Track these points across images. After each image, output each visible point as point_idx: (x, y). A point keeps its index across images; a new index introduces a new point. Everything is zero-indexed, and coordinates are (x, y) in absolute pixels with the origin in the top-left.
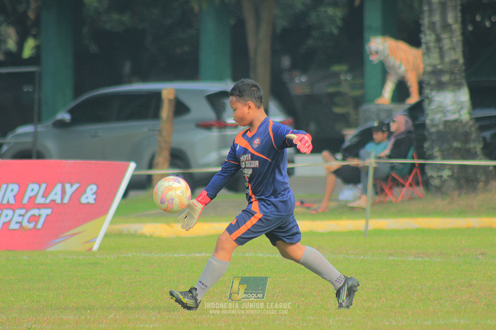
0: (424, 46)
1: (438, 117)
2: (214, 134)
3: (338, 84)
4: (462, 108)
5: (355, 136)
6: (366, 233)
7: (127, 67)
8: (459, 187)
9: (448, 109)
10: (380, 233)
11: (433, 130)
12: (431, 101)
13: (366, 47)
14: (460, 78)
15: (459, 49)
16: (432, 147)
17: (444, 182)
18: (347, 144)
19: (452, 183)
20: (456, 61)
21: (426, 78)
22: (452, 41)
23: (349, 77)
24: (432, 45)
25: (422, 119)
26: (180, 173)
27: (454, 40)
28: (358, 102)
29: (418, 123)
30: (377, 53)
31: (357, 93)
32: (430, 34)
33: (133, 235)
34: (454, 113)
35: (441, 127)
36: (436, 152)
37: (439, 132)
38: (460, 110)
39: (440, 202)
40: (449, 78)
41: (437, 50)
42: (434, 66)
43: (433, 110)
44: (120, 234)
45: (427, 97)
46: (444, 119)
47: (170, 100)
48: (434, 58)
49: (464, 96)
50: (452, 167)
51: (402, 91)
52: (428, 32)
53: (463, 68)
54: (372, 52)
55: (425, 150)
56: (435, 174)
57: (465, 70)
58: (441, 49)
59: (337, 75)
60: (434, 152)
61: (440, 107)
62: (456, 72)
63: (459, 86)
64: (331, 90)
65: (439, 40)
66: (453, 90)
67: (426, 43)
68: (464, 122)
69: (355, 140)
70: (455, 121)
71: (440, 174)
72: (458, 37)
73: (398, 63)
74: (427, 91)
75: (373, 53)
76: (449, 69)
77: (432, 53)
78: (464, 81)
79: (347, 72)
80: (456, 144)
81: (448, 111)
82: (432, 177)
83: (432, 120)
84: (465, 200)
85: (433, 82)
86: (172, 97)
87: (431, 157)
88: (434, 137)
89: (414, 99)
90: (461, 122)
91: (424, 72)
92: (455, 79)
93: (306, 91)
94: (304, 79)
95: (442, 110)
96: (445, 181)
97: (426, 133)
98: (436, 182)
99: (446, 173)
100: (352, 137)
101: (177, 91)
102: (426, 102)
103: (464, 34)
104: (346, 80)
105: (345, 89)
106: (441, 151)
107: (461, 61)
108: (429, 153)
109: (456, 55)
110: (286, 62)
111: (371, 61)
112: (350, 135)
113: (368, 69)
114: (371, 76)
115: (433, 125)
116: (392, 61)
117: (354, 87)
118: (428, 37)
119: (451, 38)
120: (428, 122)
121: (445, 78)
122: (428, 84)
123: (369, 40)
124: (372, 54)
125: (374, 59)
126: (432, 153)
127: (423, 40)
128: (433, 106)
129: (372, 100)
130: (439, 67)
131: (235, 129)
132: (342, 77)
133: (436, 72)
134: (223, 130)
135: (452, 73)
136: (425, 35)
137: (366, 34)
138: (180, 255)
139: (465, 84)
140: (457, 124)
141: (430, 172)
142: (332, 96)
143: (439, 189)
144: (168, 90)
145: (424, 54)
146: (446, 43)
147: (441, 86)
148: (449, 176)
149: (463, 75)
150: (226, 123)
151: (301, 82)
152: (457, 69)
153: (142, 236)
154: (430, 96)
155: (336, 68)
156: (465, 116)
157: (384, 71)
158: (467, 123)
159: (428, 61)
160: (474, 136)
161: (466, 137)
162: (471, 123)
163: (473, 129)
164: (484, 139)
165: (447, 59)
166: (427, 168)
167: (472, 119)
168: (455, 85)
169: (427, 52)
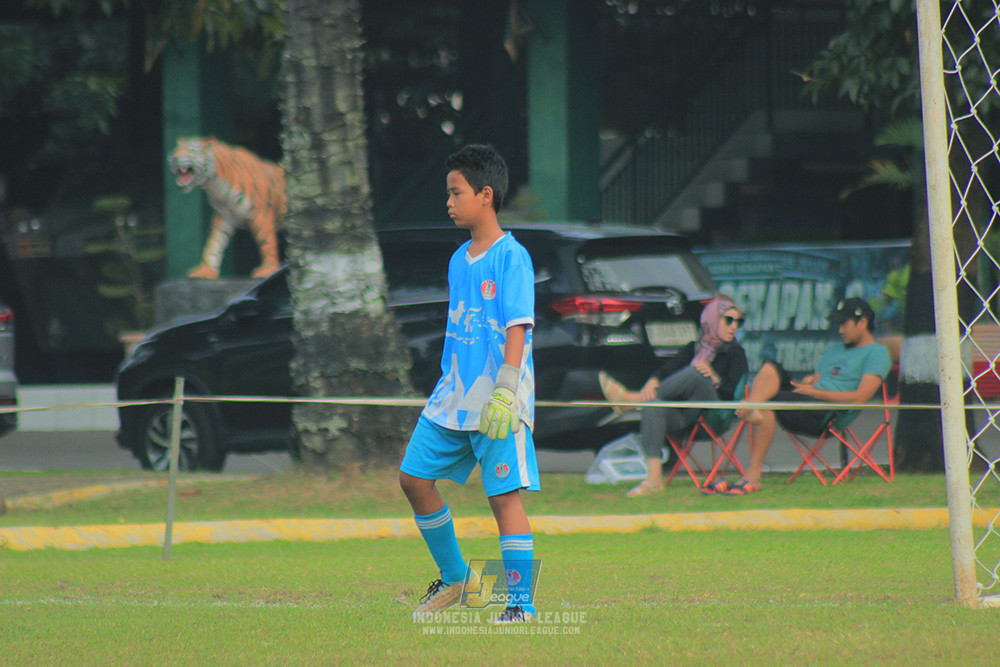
0: (287, 158)
1: (318, 306)
3: (110, 236)
4: (367, 288)
5: (145, 347)
6: (167, 551)
8: (364, 453)
9: (340, 290)
10: (196, 549)
11: (309, 333)
12: (303, 273)
13: (169, 159)
14: (363, 224)
15: (361, 165)
16: (307, 371)
17: (331, 442)
18: (128, 362)
19: (348, 445)
20: (355, 190)
21: (292, 225)
22: (345, 149)
23: (132, 222)
24: (304, 154)
25: (287, 309)
27: (350, 144)
28: (153, 275)
29: (277, 318)
30: (190, 170)
31: (149, 255)
32: (301, 134)
34: (352, 298)
35: (325, 327)
36: (315, 378)
37: (319, 337)
38: (364, 290)
39: (322, 485)
40: (339, 224)
41: (315, 166)
42: (309, 199)
43: (308, 290)
45: (297, 266)
46: (332, 310)
49: (372, 262)
50: (346, 413)
51: (243, 251)
52: (295, 128)
53: (370, 204)
54: (181, 169)
55: (292, 375)
56: (312, 427)
57: (373, 210)
58: (323, 165)
59: (107, 216)
60: (311, 380)
61: (322, 284)
62: (355, 211)
63: (358, 241)
64: (93, 248)
65: (318, 145)
66: (349, 252)
67: (292, 152)
68: (372, 315)
69: (145, 354)
70: (354, 314)
71: (323, 425)
72: (357, 139)
73: (235, 192)
74: (295, 253)
75: (183, 171)
76: (340, 205)
77: (305, 173)
78: (370, 231)
79: (127, 212)
80: (356, 364)
81: (339, 292)
82: (307, 431)
83: (306, 313)
85: (307, 232)
87: (305, 391)
88: (311, 349)
89: (268, 269)
90: (366, 316)
91: (290, 211)
92: (353, 227)
93: (43, 250)
94: (36, 225)
95: (327, 292)
96: (334, 440)
97: (294, 339)
98: (316, 442)
99: (335, 425)
100: (137, 347)
102: (294, 274)
103: (369, 133)
104: (126, 227)
105: (123, 246)
106: (325, 376)
107: (365, 189)
108: (301, 381)
109: (356, 177)
111: (180, 188)
112: (135, 342)
113: (172, 204)
114: (180, 218)
115: (309, 324)
116: (225, 189)
117: (143, 243)
118: (295, 140)
119: (343, 140)
120: (297, 316)
121: (332, 225)
122: (298, 237)
123: (174, 145)
124: (180, 172)
125: (185, 184)
126: (308, 381)
127: (286, 146)
128: (308, 284)
129: (181, 271)
130: (320, 201)
132: (119, 222)
133: (313, 213)
135: (346, 214)
136: (291, 134)
137: (168, 132)
139: (373, 237)
140: (359, 321)
141: (301, 423)
142: (97, 260)
143: (320, 457)
145: (287, 175)
146: (334, 152)
147: (323, 243)
148: (342, 430)
149: (370, 218)
151: (31, 231)
152: (356, 205)
154: (301, 263)
155: (105, 203)
156: (374, 305)
157: (207, 210)
158: (379, 318)
159: (296, 190)
160: (392, 347)
161: (376, 349)
162: (387, 319)
163: (391, 331)
164: (414, 352)
165: (336, 186)
166: (296, 411)
167: (387, 310)
168: (354, 241)
169: (293, 170)
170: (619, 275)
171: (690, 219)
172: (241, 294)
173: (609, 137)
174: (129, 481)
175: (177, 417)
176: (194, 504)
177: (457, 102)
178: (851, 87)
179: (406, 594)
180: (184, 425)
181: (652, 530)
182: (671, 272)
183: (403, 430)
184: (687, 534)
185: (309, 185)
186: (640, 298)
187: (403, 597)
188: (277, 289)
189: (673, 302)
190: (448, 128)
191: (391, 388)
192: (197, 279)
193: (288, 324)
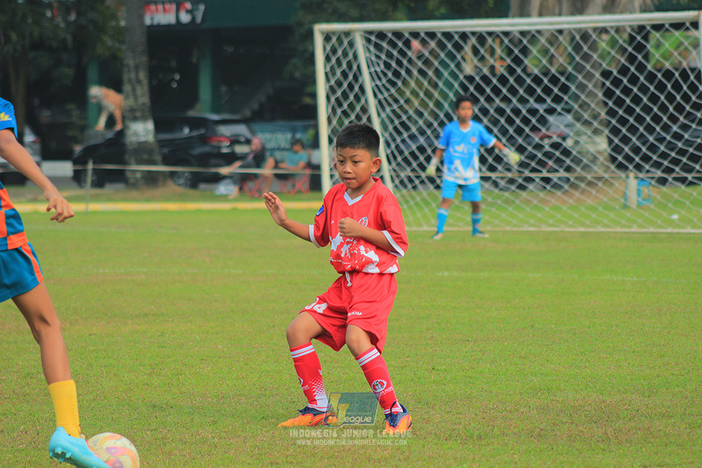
1: (134, 139)
3: (71, 117)
4: (150, 134)
5: (81, 150)
6: (86, 213)
8: (147, 184)
9: (141, 134)
10: (95, 213)
11: (131, 148)
12: (129, 129)
13: (88, 93)
14: (148, 113)
15: (147, 96)
18: (76, 155)
19: (143, 182)
20: (144, 104)
21: (127, 114)
22: (142, 91)
23: (77, 113)
24: (131, 93)
27: (144, 90)
28: (83, 128)
30: (95, 97)
31: (82, 123)
34: (144, 137)
35: (136, 146)
36: (133, 160)
37: (134, 149)
38: (148, 135)
39: (134, 193)
40: (140, 114)
41: (133, 96)
42: (131, 106)
43: (130, 135)
46: (138, 141)
49: (150, 126)
50: (142, 171)
51: (111, 121)
52: (127, 85)
53: (150, 108)
56: (131, 177)
57: (151, 110)
58: (135, 96)
59: (69, 111)
60: (131, 162)
61: (135, 132)
62: (145, 110)
63: (146, 119)
64: (66, 120)
65: (134, 90)
66: (143, 122)
67: (126, 91)
69: (81, 153)
70: (145, 142)
71: (135, 176)
72: (146, 88)
73: (109, 104)
74: (128, 123)
76: (141, 108)
77: (130, 98)
79: (76, 109)
80: (145, 156)
81: (141, 136)
83: (130, 141)
84: (150, 192)
87: (129, 165)
88: (131, 152)
89: (119, 127)
90: (149, 142)
95: (136, 134)
96: (138, 180)
97: (126, 150)
98: (132, 181)
99: (139, 175)
100: (79, 151)
103: (150, 86)
105: (75, 120)
107: (149, 103)
108: (128, 162)
109: (144, 99)
110: (36, 102)
111: (92, 103)
112: (78, 149)
113: (89, 108)
114: (92, 111)
115: (131, 145)
116: (106, 102)
117: (80, 119)
118: (127, 88)
119: (142, 89)
120: (127, 142)
121: (138, 114)
122: (128, 117)
124: (92, 97)
125: (94, 101)
127: (124, 89)
128: (131, 132)
129: (91, 128)
130: (135, 108)
132: (73, 112)
133: (132, 110)
135: (142, 111)
139: (151, 117)
140: (146, 144)
141: (129, 175)
143: (134, 185)
146: (139, 91)
147: (135, 119)
148: (141, 178)
149: (150, 112)
151: (47, 115)
154: (129, 126)
155: (71, 106)
156: (151, 138)
157: (100, 108)
158: (152, 143)
160: (156, 151)
161: (151, 152)
162: (156, 144)
163: (156, 147)
164: (163, 153)
165: (139, 102)
166: (126, 171)
167: (155, 140)
168: (144, 118)
169: (127, 97)
170: (226, 130)
171: (248, 113)
172: (110, 135)
173: (224, 89)
174: (77, 192)
175: (90, 173)
176: (95, 198)
177: (177, 77)
178: (297, 74)
180: (92, 176)
181: (235, 210)
182: (242, 130)
183: (159, 178)
184: (246, 211)
185: (131, 102)
186: (233, 138)
188: (121, 134)
189: (243, 140)
190: (175, 85)
191: (156, 164)
192: (97, 131)
193: (124, 145)
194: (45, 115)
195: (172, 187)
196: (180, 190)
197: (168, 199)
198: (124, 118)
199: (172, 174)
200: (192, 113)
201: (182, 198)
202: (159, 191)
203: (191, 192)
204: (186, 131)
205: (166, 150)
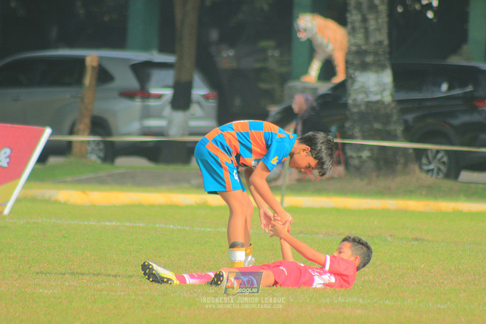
0: (349, 26)
1: (361, 97)
2: (137, 103)
3: (265, 59)
4: (384, 90)
5: (278, 113)
7: (54, 33)
8: (378, 168)
9: (371, 90)
10: (295, 210)
11: (355, 110)
12: (353, 81)
13: (295, 25)
14: (384, 59)
15: (385, 31)
16: (353, 128)
17: (363, 162)
19: (371, 164)
20: (380, 43)
21: (350, 58)
22: (377, 23)
23: (276, 53)
24: (358, 25)
25: (344, 98)
26: (100, 141)
27: (380, 21)
28: (285, 78)
29: (341, 102)
30: (305, 30)
31: (284, 70)
32: (356, 14)
33: (49, 201)
34: (376, 94)
35: (363, 108)
36: (357, 132)
37: (360, 113)
39: (358, 183)
40: (373, 59)
41: (362, 30)
42: (359, 46)
43: (355, 90)
44: (33, 200)
45: (351, 77)
46: (366, 100)
47: (93, 68)
48: (360, 38)
49: (387, 77)
50: (371, 148)
51: (328, 70)
52: (354, 12)
53: (388, 50)
54: (300, 30)
55: (346, 129)
56: (354, 155)
57: (389, 52)
58: (366, 30)
60: (354, 132)
61: (363, 87)
62: (380, 53)
63: (381, 67)
64: (258, 65)
65: (364, 20)
66: (377, 72)
67: (352, 23)
68: (386, 103)
70: (377, 102)
71: (359, 155)
72: (383, 19)
73: (325, 41)
74: (350, 71)
76: (374, 50)
77: (358, 34)
78: (387, 63)
79: (273, 48)
80: (377, 126)
81: (370, 91)
82: (351, 157)
83: (355, 100)
84: (382, 182)
85: (357, 62)
86: (95, 64)
87: (352, 137)
88: (355, 118)
89: (339, 78)
90: (383, 103)
91: (349, 51)
92: (379, 61)
93: (233, 65)
94: (231, 53)
95: (365, 91)
96: (365, 161)
97: (348, 113)
98: (356, 162)
99: (366, 154)
100: (275, 113)
101: (101, 58)
102: (349, 82)
104: (273, 56)
105: (272, 64)
106: (362, 131)
107: (386, 42)
108: (350, 133)
109: (382, 36)
110: (214, 35)
111: (299, 38)
112: (274, 110)
113: (295, 46)
115: (356, 105)
116: (320, 39)
117: (281, 64)
118: (354, 17)
119: (377, 19)
120: (350, 101)
121: (369, 59)
122: (353, 64)
124: (299, 31)
125: (302, 36)
126: (353, 133)
127: (349, 20)
128: (356, 86)
129: (297, 77)
130: (364, 47)
131: (158, 100)
132: (270, 53)
133: (360, 53)
134: (147, 100)
135: (376, 54)
136: (351, 14)
137: (295, 11)
138: (91, 223)
139: (388, 65)
140: (379, 105)
141: (350, 153)
142: (259, 71)
143: (358, 170)
144: (92, 57)
145: (349, 34)
146: (372, 24)
147: (364, 67)
148: (369, 157)
149: (387, 56)
150: (149, 93)
151: (229, 56)
152: (381, 50)
153: (57, 202)
154: (353, 76)
155: (264, 44)
156: (387, 97)
157: (311, 48)
158: (389, 104)
159: (353, 41)
160: (395, 118)
161: (386, 119)
162: (393, 105)
163: (395, 111)
164: (406, 122)
165: (372, 40)
166: (347, 148)
167: (394, 101)
168: (379, 67)
169: (353, 32)
172: (324, 88)
177: (435, 3)
179: (391, 236)
183: (398, 159)
187: (389, 238)
188: (342, 88)
190: (430, 15)
191: (394, 138)
193: (345, 105)
194: (227, 57)
195: (417, 175)
196: (429, 179)
197: (408, 192)
198: (348, 64)
199: (419, 154)
200: (455, 60)
201: (431, 192)
202: (398, 181)
203: (449, 183)
204: (445, 87)
205: (410, 117)
